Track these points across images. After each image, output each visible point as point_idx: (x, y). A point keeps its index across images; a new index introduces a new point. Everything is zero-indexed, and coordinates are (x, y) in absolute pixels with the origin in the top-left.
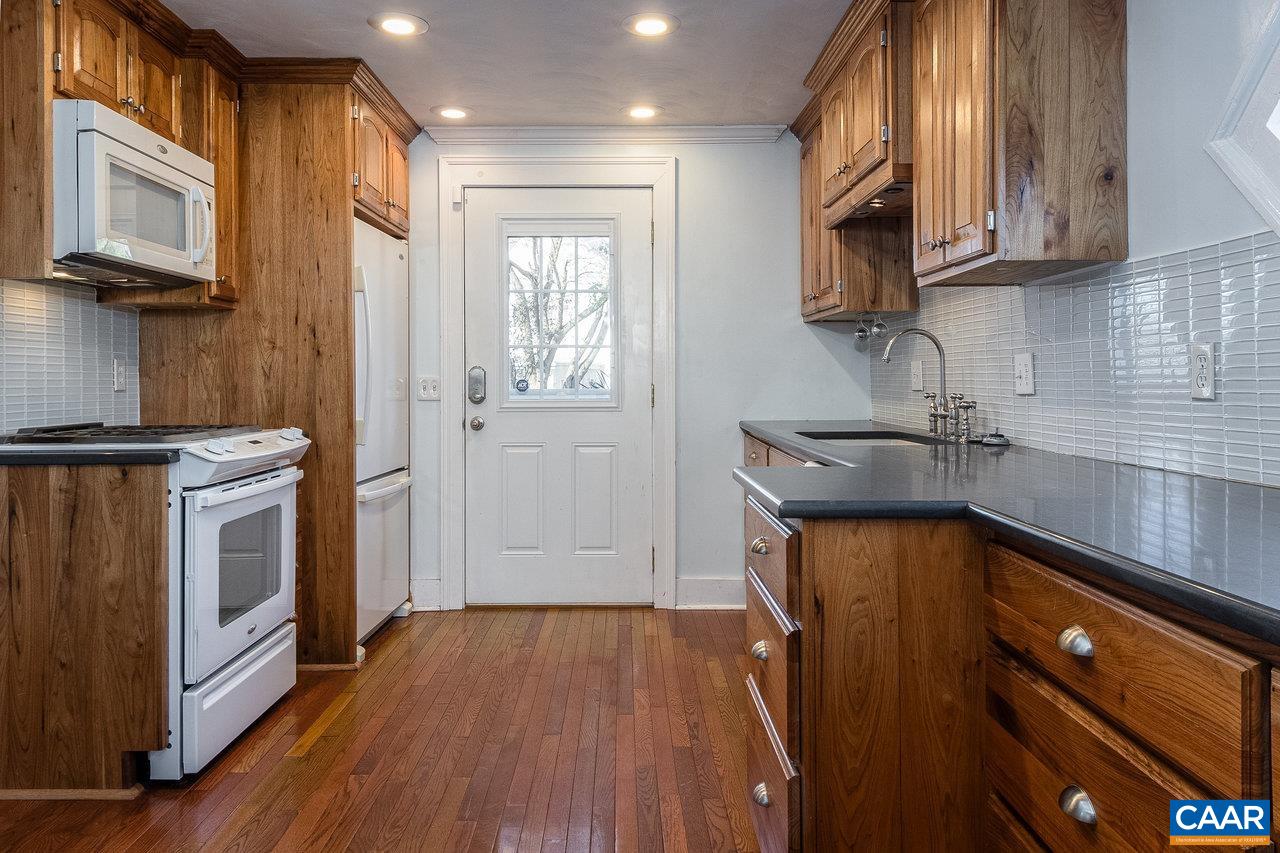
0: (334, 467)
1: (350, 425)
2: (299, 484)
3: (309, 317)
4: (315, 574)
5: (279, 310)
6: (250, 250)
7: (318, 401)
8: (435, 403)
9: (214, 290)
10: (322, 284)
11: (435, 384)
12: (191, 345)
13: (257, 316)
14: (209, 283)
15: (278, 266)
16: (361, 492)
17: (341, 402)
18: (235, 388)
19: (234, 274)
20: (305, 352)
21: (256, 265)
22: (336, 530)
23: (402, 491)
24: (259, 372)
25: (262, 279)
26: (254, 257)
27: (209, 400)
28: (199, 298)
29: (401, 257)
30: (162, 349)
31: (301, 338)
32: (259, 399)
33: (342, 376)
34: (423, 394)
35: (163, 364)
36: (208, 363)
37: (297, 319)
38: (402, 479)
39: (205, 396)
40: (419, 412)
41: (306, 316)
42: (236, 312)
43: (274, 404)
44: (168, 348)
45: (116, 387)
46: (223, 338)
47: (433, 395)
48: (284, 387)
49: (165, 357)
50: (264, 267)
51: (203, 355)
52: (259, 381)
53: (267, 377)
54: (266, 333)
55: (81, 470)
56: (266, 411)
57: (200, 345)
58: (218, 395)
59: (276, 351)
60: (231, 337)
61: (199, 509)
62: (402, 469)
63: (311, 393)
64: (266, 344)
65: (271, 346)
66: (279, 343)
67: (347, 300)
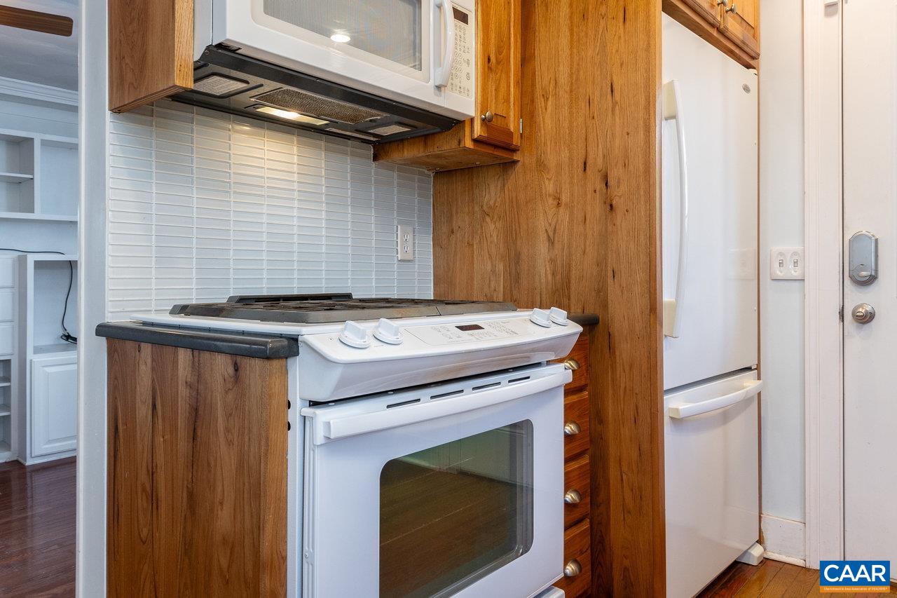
0: (631, 367)
1: (653, 308)
2: (569, 390)
3: (600, 161)
4: (608, 508)
5: (565, 154)
6: (533, 85)
7: (610, 274)
8: (797, 284)
9: (478, 130)
10: (617, 112)
11: (796, 258)
12: (477, 209)
13: (541, 166)
14: (472, 120)
15: (565, 98)
16: (674, 404)
17: (641, 276)
18: (518, 256)
19: (512, 114)
20: (596, 209)
21: (540, 102)
22: (635, 455)
23: (746, 402)
24: (542, 237)
25: (547, 119)
26: (538, 92)
27: (493, 271)
28: (459, 142)
29: (746, 89)
30: (452, 215)
31: (590, 188)
32: (543, 272)
33: (642, 238)
34: (779, 273)
35: (453, 232)
36: (493, 229)
37: (585, 164)
38: (749, 383)
39: (489, 267)
40: (771, 295)
41: (597, 160)
42: (520, 164)
43: (559, 277)
44: (457, 213)
45: (399, 255)
46: (507, 197)
47: (795, 273)
48: (570, 254)
49: (454, 225)
50: (550, 103)
51: (488, 219)
52: (542, 248)
53: (551, 242)
54: (550, 187)
55: (202, 354)
56: (550, 287)
57: (485, 208)
58: (501, 267)
59: (562, 210)
60: (514, 195)
61: (320, 439)
62: (749, 369)
63: (601, 263)
64: (550, 201)
65: (555, 203)
66: (565, 198)
67: (649, 129)
